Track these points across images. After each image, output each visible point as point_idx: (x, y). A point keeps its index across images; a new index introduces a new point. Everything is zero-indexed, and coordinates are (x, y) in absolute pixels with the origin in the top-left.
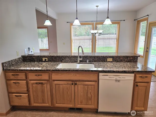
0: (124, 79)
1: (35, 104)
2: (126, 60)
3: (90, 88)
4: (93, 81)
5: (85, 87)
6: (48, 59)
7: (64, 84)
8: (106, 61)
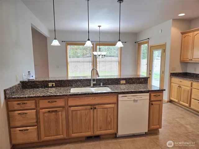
0: (141, 99)
1: (45, 138)
2: (138, 82)
3: (110, 111)
4: (113, 103)
5: (105, 110)
6: (55, 84)
7: (82, 110)
8: (120, 84)
